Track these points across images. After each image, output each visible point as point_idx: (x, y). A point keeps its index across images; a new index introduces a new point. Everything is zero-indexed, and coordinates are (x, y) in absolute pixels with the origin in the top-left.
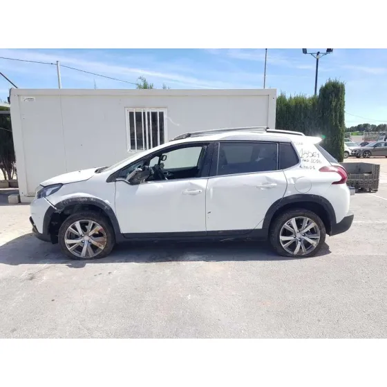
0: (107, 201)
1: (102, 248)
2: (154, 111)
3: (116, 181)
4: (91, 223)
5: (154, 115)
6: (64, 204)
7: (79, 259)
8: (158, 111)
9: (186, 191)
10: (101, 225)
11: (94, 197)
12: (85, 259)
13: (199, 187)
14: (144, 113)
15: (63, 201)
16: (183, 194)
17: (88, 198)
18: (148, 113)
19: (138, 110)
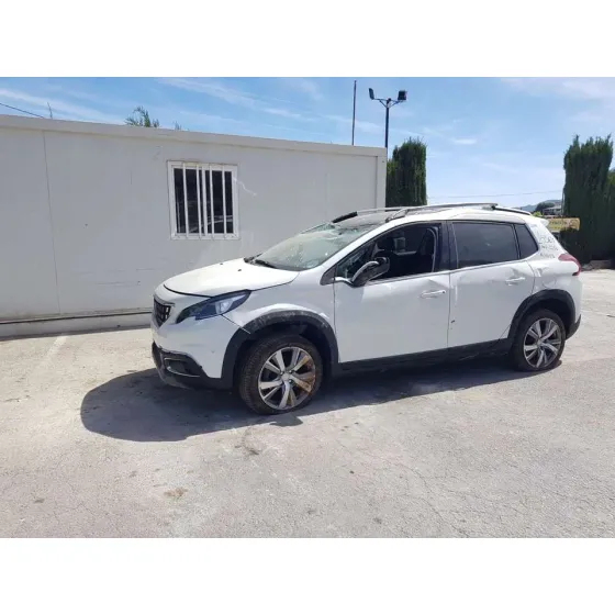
0: (322, 315)
1: (309, 390)
2: (217, 169)
3: (334, 282)
4: (297, 350)
5: (217, 175)
6: (259, 324)
7: (277, 412)
8: (224, 170)
9: (425, 293)
10: (310, 354)
11: (305, 309)
12: (285, 411)
13: (440, 286)
14: (200, 172)
15: (258, 319)
16: (422, 297)
17: (296, 311)
18: (207, 173)
19: (191, 166)
